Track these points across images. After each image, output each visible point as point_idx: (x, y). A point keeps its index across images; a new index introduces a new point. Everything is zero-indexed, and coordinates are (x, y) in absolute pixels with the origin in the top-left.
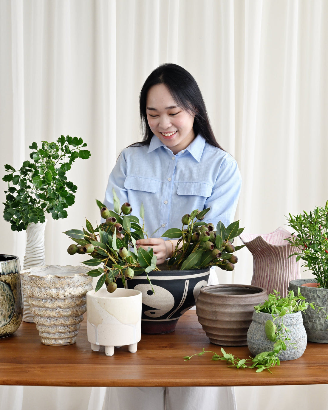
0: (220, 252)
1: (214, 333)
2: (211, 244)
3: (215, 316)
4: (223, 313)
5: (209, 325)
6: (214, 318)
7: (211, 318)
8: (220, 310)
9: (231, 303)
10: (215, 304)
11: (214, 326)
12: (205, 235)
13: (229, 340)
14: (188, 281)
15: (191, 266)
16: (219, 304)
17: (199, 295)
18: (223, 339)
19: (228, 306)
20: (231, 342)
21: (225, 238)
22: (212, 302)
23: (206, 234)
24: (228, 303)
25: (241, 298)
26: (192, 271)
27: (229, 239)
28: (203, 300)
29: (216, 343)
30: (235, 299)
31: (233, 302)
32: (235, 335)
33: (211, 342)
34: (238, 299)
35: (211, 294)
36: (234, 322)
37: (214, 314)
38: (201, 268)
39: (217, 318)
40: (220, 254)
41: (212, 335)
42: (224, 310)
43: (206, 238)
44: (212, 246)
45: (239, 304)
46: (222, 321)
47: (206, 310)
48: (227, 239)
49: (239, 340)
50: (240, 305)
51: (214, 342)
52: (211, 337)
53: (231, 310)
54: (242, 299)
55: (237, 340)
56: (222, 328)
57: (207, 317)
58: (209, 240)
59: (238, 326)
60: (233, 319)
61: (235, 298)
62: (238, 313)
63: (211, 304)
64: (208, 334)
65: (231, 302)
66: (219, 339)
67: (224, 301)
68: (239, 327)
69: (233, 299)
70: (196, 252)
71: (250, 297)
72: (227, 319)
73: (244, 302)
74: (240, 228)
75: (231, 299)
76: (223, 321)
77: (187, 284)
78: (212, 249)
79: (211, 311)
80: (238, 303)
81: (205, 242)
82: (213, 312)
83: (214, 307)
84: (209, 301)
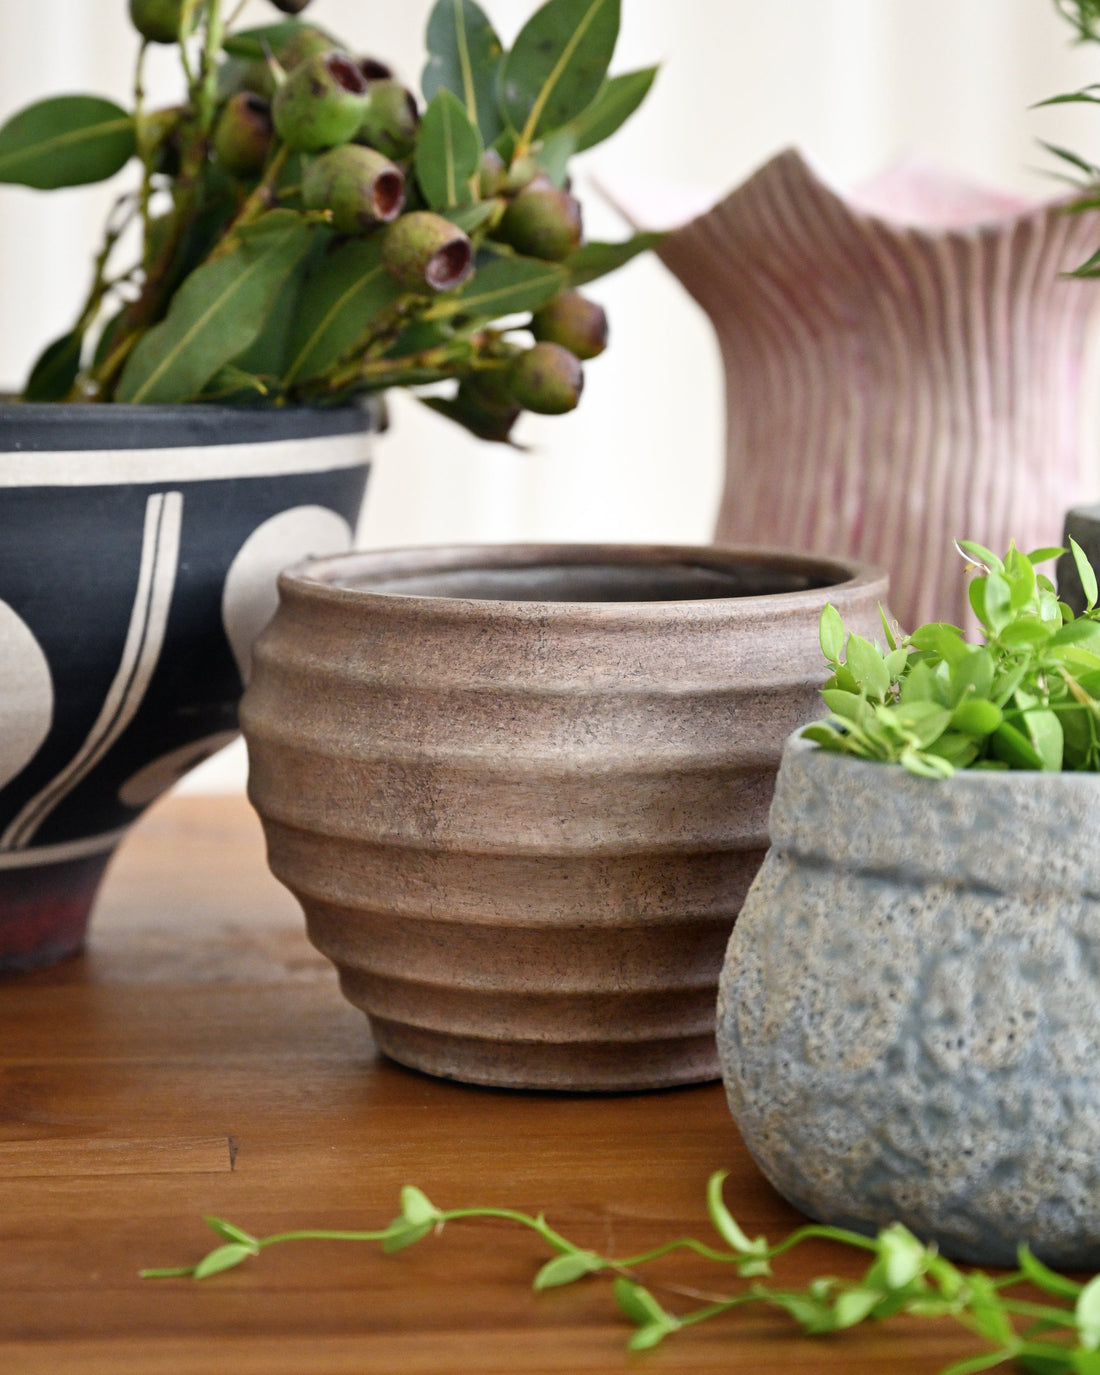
0: (458, 234)
1: (410, 975)
2: (377, 164)
3: (419, 811)
4: (493, 781)
5: (366, 900)
6: (412, 830)
7: (379, 830)
8: (467, 751)
9: (569, 680)
10: (413, 692)
11: (405, 904)
12: (317, 89)
13: (555, 1035)
14: (175, 500)
15: (204, 374)
16: (453, 695)
17: (270, 626)
18: (495, 1030)
19: (546, 710)
20: (573, 1052)
21: (502, 126)
22: (386, 672)
23: (326, 79)
24: (537, 677)
25: (668, 627)
26: (208, 416)
27: (537, 135)
28: (307, 659)
29: (426, 1064)
30: (605, 640)
31: (588, 672)
32: (613, 984)
33: (390, 1052)
34: (637, 644)
35: (374, 604)
36: (604, 864)
37: (407, 794)
38: (295, 397)
39: (432, 825)
40: (456, 255)
41: (392, 986)
42: (502, 749)
43: (334, 114)
44: (386, 184)
45: (653, 687)
46: (484, 856)
47: (330, 760)
48: (520, 128)
49: (646, 1033)
50: (655, 701)
51: (410, 1058)
52: (378, 1012)
53: (570, 748)
54: (673, 643)
55: (628, 1036)
56: (489, 928)
57: (343, 823)
58: (362, 140)
59: (641, 901)
60: (593, 835)
61: (605, 627)
62: (641, 776)
63: (380, 696)
64: (354, 981)
65: (570, 666)
66: (459, 1028)
67: (498, 665)
68: (654, 907)
69: (588, 640)
70: (248, 252)
71: (750, 622)
72: (538, 836)
73: (699, 668)
74: (622, 63)
75: (572, 642)
76: (498, 857)
77: (164, 525)
78: (387, 209)
79: (379, 762)
80: (639, 683)
81: (325, 149)
82: (393, 765)
83: (409, 726)
84: (360, 668)
